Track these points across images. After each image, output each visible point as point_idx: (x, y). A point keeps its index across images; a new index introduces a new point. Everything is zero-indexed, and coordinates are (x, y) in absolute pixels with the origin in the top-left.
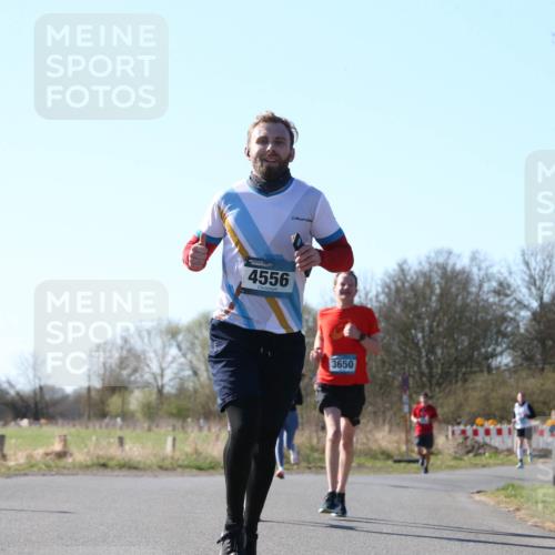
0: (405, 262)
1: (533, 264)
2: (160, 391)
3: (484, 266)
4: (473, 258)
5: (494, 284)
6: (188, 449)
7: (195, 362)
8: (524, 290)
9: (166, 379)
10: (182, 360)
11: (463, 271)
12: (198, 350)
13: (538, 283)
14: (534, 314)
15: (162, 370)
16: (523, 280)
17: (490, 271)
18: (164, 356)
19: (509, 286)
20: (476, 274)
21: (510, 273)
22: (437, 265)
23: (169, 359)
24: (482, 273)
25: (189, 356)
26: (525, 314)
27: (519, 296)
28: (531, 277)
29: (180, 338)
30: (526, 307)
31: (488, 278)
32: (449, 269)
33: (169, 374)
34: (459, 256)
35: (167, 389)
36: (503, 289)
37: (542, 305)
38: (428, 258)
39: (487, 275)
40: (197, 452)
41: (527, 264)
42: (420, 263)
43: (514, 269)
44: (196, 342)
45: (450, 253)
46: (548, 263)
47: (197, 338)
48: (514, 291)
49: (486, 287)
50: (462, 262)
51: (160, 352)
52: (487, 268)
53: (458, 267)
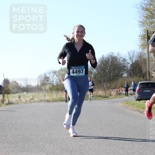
0: (103, 55)
1: (130, 54)
2: (53, 85)
3: (120, 55)
4: (118, 54)
5: (122, 59)
6: (59, 97)
7: (60, 79)
8: (129, 60)
9: (54, 82)
10: (57, 78)
11: (116, 57)
12: (60, 76)
13: (132, 58)
14: (131, 65)
15: (53, 80)
16: (128, 58)
18: (53, 78)
19: (126, 59)
20: (119, 57)
21: (126, 57)
22: (110, 56)
23: (54, 78)
24: (120, 57)
25: (59, 77)
26: (129, 65)
27: (128, 61)
28: (130, 57)
29: (56, 73)
30: (129, 64)
31: (121, 58)
32: (113, 56)
33: (54, 81)
34: (115, 54)
35: (54, 84)
36: (124, 60)
37: (133, 63)
38: (108, 54)
39: (121, 57)
40: (61, 97)
41: (129, 54)
43: (126, 56)
44: (60, 74)
45: (113, 53)
46: (133, 54)
47: (60, 73)
48: (127, 60)
49: (121, 60)
50: (115, 55)
51: (52, 77)
52: (121, 56)
53: (115, 56)
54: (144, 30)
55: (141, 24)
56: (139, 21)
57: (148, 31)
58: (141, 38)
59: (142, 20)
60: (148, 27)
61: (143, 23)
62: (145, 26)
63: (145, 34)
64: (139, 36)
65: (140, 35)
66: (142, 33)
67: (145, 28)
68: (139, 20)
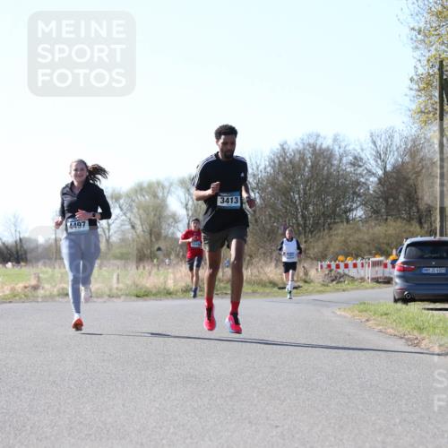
0: (286, 143)
1: (379, 143)
2: (108, 240)
3: (343, 144)
4: (335, 140)
5: (351, 158)
6: (129, 282)
7: (132, 219)
8: (373, 162)
9: (112, 231)
10: (124, 217)
11: (328, 149)
12: (135, 210)
13: (382, 156)
14: (380, 179)
15: (109, 225)
16: (371, 154)
17: (347, 148)
19: (361, 159)
20: (337, 151)
21: (362, 150)
22: (309, 144)
24: (341, 150)
25: (128, 215)
26: (373, 179)
27: (369, 167)
28: (378, 152)
29: (122, 201)
30: (374, 174)
31: (346, 153)
32: (318, 147)
33: (114, 228)
34: (325, 138)
35: (113, 239)
36: (357, 162)
37: (385, 172)
38: (302, 140)
40: (135, 284)
41: (374, 143)
42: (296, 144)
43: (365, 146)
44: (134, 204)
45: (318, 136)
46: (389, 141)
47: (133, 201)
48: (365, 163)
49: (344, 160)
50: (326, 143)
52: (345, 146)
53: (324, 146)
54: (428, 61)
55: (420, 37)
56: (413, 29)
57: (441, 62)
58: (417, 87)
59: (422, 25)
60: (444, 47)
61: (425, 36)
62: (434, 47)
63: (431, 72)
64: (412, 80)
65: (415, 78)
66: (421, 71)
67: (433, 52)
68: (412, 26)
